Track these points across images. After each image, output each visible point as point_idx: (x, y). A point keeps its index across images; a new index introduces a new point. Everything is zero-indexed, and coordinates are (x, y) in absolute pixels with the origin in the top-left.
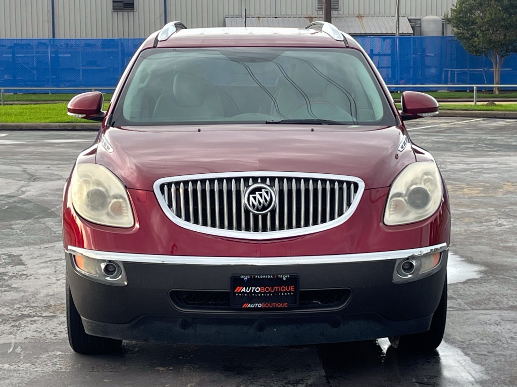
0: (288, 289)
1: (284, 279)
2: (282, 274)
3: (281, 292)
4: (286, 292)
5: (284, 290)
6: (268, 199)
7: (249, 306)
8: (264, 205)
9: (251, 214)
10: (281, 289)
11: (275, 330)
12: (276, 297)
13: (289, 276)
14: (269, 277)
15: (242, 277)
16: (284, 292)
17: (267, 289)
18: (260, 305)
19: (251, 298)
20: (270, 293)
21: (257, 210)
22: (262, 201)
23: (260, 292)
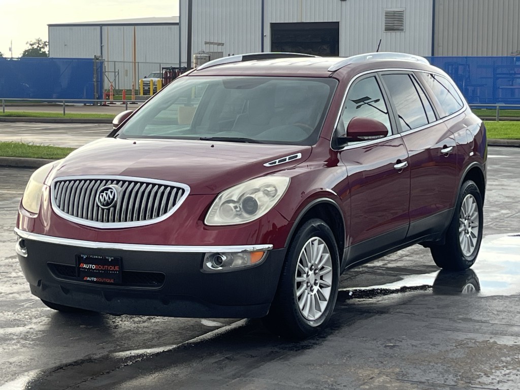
0: (115, 268)
1: (110, 260)
2: (109, 256)
3: (110, 271)
4: (113, 270)
5: (112, 269)
6: (111, 197)
7: (88, 279)
8: (108, 201)
9: (100, 208)
10: (109, 268)
11: (119, 301)
12: (106, 274)
13: (113, 258)
14: (99, 257)
15: (82, 256)
16: (112, 271)
17: (100, 267)
18: (95, 279)
19: (90, 273)
20: (102, 270)
21: (103, 205)
22: (107, 198)
23: (95, 269)
